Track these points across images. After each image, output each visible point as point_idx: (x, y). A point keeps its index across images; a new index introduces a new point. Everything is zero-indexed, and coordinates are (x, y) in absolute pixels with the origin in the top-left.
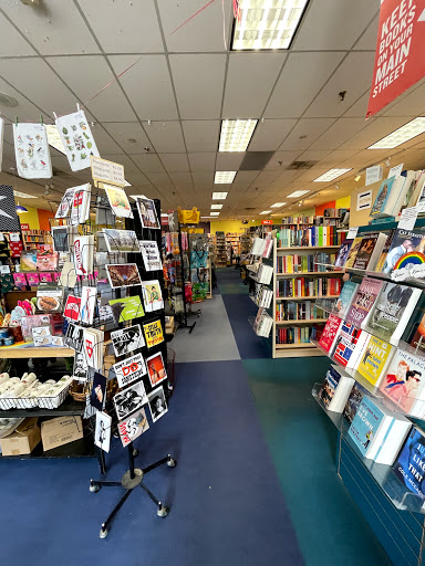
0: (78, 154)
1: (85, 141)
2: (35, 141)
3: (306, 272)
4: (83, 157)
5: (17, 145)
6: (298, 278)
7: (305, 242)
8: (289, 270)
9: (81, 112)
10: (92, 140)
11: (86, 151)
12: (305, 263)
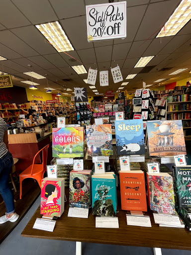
0: (116, 78)
1: (119, 74)
2: (105, 76)
3: (177, 111)
4: (118, 79)
5: (100, 77)
6: (174, 113)
7: (177, 100)
8: (171, 110)
9: (118, 67)
10: (121, 74)
11: (119, 77)
12: (177, 108)
